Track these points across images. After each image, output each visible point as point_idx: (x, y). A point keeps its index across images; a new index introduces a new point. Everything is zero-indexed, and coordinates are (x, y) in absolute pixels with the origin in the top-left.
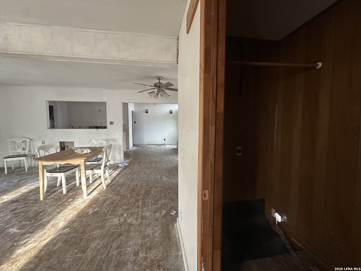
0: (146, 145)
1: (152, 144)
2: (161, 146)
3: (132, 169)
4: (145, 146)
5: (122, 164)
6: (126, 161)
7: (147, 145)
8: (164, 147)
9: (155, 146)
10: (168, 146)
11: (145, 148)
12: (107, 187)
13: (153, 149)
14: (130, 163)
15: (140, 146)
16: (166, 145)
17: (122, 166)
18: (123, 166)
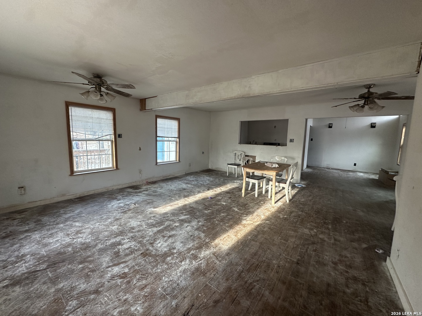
0: (324, 168)
1: (333, 167)
2: (348, 172)
3: (312, 192)
4: (323, 170)
5: (298, 184)
6: (303, 182)
7: (326, 169)
8: (353, 175)
9: (338, 171)
10: (362, 174)
11: (324, 172)
12: (289, 202)
13: (336, 175)
14: (308, 185)
15: (316, 169)
16: (358, 173)
17: (298, 186)
18: (300, 187)
